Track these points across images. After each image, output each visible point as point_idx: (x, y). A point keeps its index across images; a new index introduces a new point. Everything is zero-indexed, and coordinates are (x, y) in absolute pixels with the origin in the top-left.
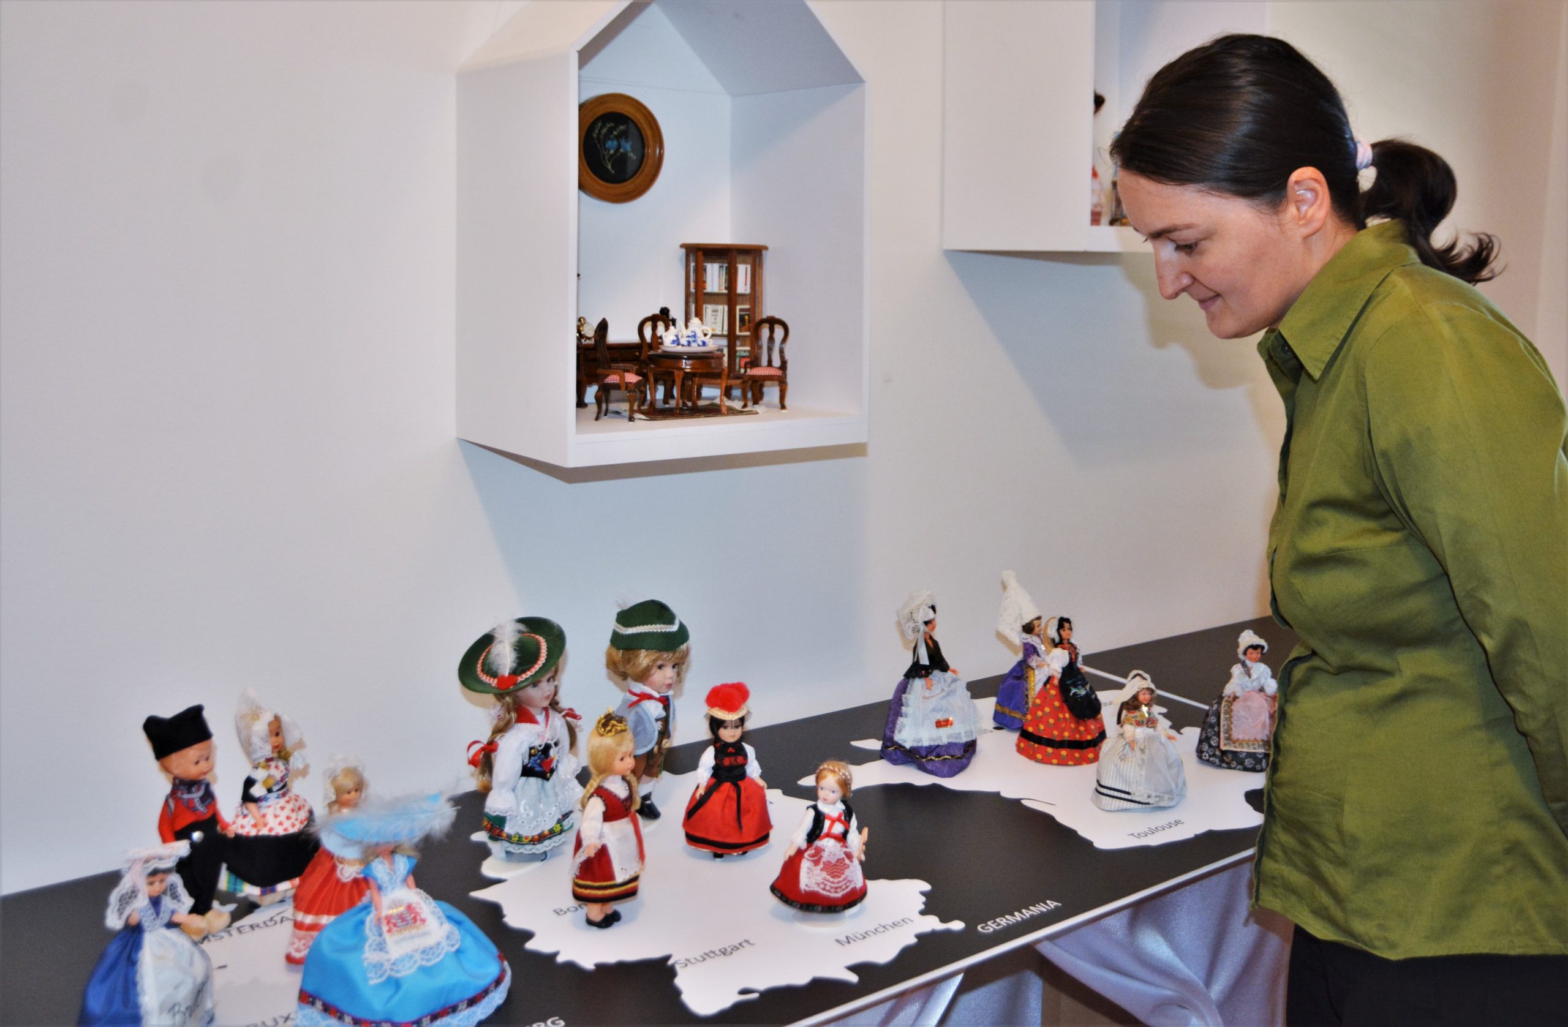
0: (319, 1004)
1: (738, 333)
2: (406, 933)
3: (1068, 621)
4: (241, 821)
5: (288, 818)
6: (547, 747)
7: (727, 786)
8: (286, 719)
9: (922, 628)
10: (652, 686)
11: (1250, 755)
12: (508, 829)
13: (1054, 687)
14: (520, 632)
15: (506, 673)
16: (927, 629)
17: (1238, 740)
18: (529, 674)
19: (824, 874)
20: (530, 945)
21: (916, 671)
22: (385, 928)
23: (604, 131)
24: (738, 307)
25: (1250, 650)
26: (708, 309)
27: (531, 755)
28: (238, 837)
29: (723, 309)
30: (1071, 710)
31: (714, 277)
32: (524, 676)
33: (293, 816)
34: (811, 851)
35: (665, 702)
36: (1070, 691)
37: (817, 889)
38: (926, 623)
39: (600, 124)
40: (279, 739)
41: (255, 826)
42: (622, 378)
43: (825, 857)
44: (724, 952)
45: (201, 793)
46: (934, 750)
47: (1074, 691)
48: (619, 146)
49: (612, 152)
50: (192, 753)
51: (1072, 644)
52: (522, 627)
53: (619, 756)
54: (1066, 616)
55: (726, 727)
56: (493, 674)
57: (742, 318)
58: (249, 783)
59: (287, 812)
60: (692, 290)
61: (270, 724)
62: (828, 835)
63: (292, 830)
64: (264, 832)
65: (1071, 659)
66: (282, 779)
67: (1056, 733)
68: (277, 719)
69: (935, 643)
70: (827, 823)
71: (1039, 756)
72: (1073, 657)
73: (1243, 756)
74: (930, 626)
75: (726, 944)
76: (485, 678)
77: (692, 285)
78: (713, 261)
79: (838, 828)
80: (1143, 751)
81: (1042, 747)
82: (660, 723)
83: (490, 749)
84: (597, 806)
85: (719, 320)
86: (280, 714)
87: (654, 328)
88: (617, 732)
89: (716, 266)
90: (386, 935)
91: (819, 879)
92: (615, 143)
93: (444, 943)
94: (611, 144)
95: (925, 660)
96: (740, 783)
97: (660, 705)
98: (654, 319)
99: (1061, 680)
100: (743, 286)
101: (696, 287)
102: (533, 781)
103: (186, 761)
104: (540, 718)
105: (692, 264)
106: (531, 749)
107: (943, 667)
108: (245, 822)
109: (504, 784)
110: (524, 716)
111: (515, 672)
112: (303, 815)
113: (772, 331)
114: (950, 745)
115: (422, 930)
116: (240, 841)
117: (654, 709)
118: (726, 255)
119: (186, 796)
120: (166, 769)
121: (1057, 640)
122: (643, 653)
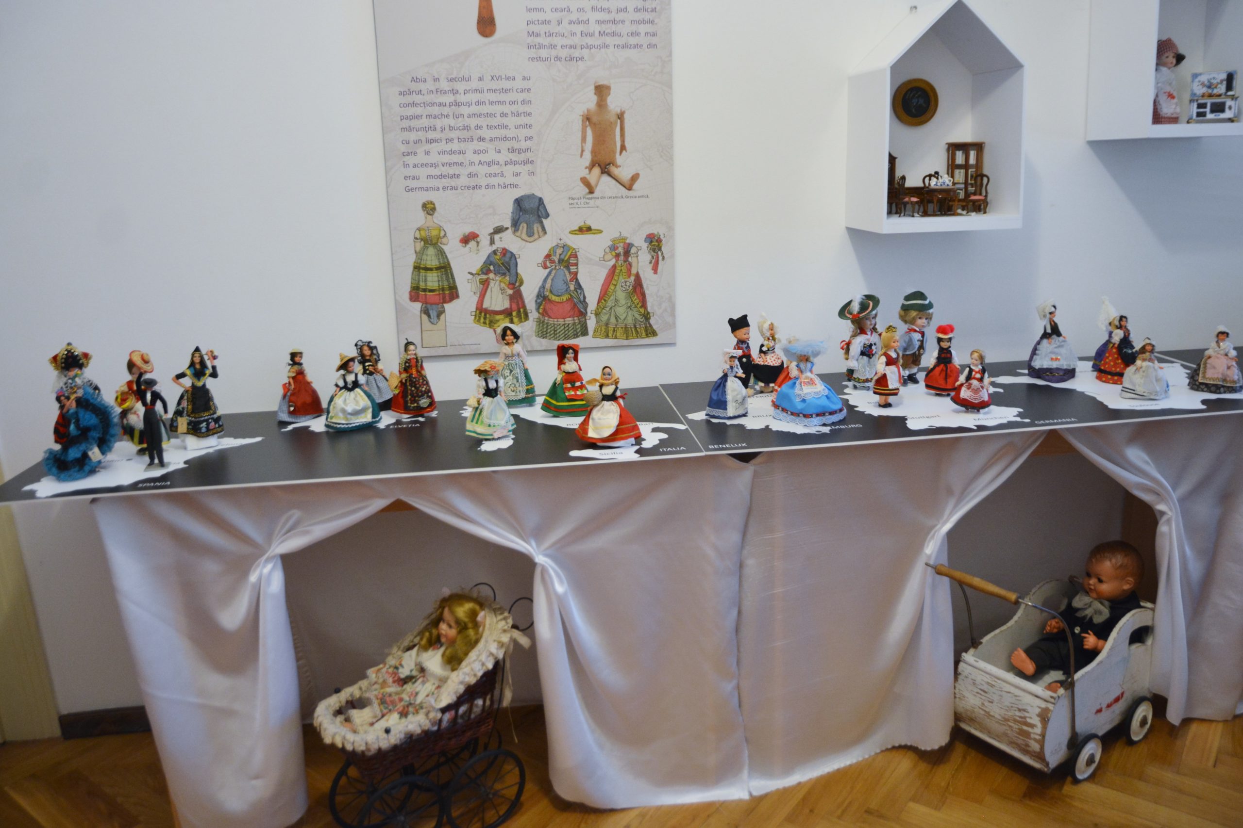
0: (780, 408)
1: (969, 182)
2: (809, 387)
3: (1125, 317)
4: (759, 359)
5: (774, 360)
6: (871, 345)
7: (942, 366)
8: (775, 324)
9: (1048, 316)
10: (916, 326)
11: (1214, 385)
12: (855, 376)
13: (1116, 348)
14: (863, 299)
15: (855, 313)
16: (1051, 316)
17: (1208, 378)
18: (864, 314)
19: (971, 393)
20: (856, 409)
21: (1045, 335)
22: (802, 384)
23: (911, 95)
24: (970, 171)
25: (1220, 335)
26: (957, 172)
27: (864, 347)
28: (757, 364)
29: (963, 171)
30: (1122, 359)
31: (960, 158)
32: (862, 314)
33: (776, 360)
34: (967, 384)
35: (923, 334)
36: (1123, 350)
37: (967, 398)
38: (1051, 313)
39: (909, 93)
40: (773, 332)
41: (763, 362)
42: (910, 199)
43: (973, 386)
44: (928, 417)
45: (746, 345)
46: (1049, 370)
47: (1125, 350)
48: (918, 101)
49: (915, 104)
50: (743, 330)
51: (1127, 329)
52: (864, 298)
53: (893, 341)
54: (1124, 315)
55: (943, 342)
56: (851, 314)
57: (972, 176)
58: (762, 346)
59: (774, 358)
60: (950, 163)
61: (770, 325)
62: (975, 378)
63: (775, 365)
64: (766, 364)
65: (1125, 335)
66: (773, 346)
67: (1113, 369)
68: (772, 324)
69: (1056, 324)
70: (974, 373)
71: (1104, 379)
72: (1127, 334)
73: (1210, 386)
74: (1052, 315)
75: (929, 416)
76: (848, 315)
77: (950, 161)
78: (959, 150)
79: (978, 376)
80: (1144, 372)
81: (1106, 375)
82: (919, 342)
83: (849, 344)
84: (883, 359)
85: (962, 176)
86: (773, 322)
87: (930, 180)
88: (893, 331)
89: (961, 152)
90: (803, 387)
91: (969, 395)
92: (916, 100)
93: (822, 391)
94: (915, 101)
95: (1049, 331)
96: (948, 365)
97: (920, 335)
98: (930, 176)
99: (1119, 345)
100: (972, 161)
101: (952, 161)
102: (865, 357)
103: (741, 333)
104: (869, 333)
105: (950, 152)
106: (864, 344)
107: (1059, 334)
108: (760, 360)
109: (853, 357)
110: (862, 331)
111: (859, 313)
112: (780, 361)
113: (982, 180)
114: (1058, 369)
115: (815, 387)
116: (758, 366)
117: (917, 336)
118: (964, 147)
119: (741, 346)
120: (736, 336)
121: (1119, 326)
122: (913, 312)
